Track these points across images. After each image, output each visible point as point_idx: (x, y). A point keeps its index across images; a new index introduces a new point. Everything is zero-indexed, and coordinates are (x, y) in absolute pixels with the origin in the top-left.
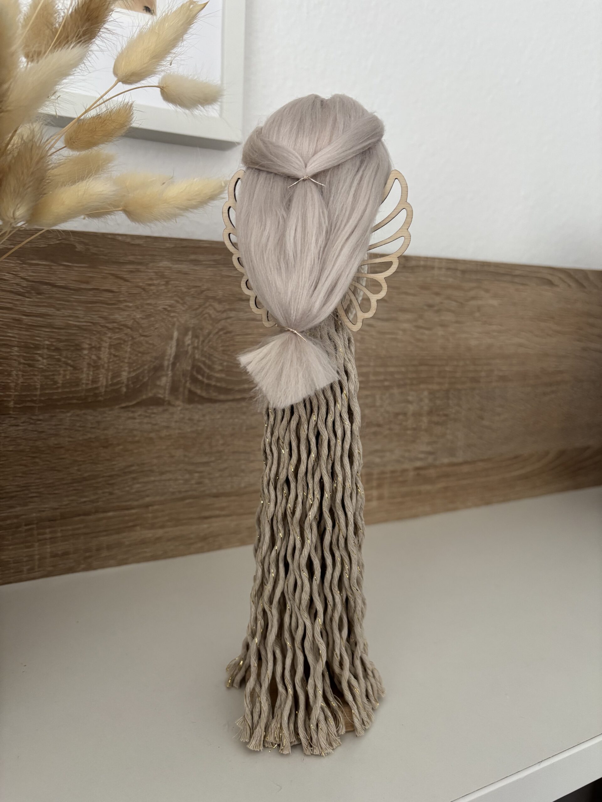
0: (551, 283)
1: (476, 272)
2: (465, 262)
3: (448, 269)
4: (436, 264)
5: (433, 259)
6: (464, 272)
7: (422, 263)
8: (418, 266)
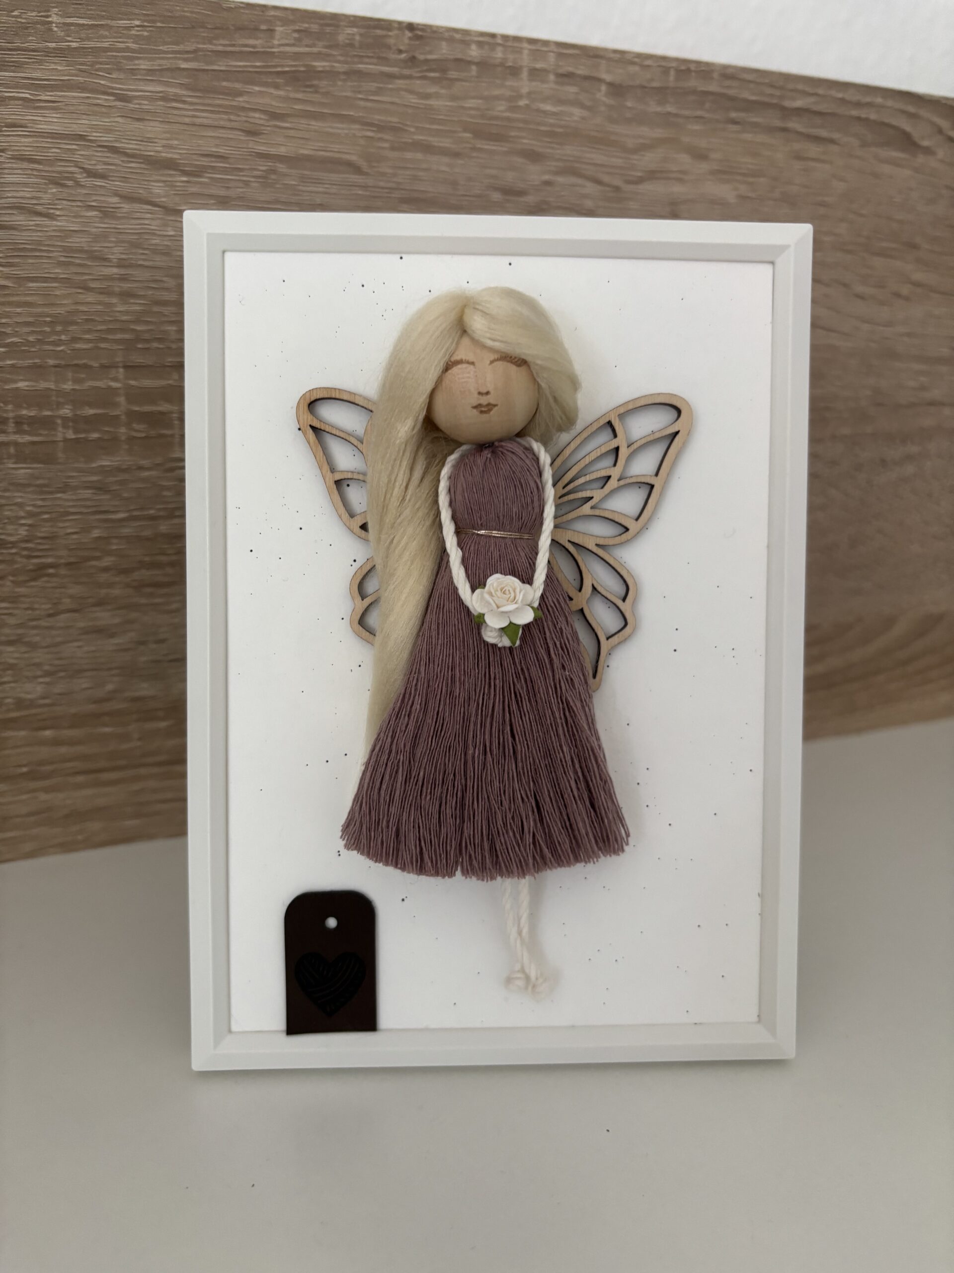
0: (907, 142)
1: (662, 93)
2: (622, 58)
3: (566, 77)
4: (525, 60)
5: (513, 42)
6: (617, 90)
7: (474, 52)
8: (462, 63)
